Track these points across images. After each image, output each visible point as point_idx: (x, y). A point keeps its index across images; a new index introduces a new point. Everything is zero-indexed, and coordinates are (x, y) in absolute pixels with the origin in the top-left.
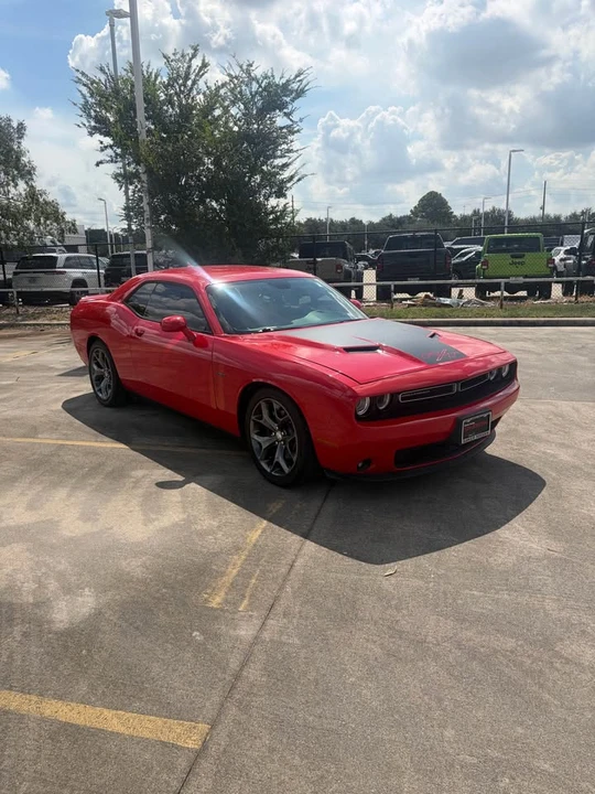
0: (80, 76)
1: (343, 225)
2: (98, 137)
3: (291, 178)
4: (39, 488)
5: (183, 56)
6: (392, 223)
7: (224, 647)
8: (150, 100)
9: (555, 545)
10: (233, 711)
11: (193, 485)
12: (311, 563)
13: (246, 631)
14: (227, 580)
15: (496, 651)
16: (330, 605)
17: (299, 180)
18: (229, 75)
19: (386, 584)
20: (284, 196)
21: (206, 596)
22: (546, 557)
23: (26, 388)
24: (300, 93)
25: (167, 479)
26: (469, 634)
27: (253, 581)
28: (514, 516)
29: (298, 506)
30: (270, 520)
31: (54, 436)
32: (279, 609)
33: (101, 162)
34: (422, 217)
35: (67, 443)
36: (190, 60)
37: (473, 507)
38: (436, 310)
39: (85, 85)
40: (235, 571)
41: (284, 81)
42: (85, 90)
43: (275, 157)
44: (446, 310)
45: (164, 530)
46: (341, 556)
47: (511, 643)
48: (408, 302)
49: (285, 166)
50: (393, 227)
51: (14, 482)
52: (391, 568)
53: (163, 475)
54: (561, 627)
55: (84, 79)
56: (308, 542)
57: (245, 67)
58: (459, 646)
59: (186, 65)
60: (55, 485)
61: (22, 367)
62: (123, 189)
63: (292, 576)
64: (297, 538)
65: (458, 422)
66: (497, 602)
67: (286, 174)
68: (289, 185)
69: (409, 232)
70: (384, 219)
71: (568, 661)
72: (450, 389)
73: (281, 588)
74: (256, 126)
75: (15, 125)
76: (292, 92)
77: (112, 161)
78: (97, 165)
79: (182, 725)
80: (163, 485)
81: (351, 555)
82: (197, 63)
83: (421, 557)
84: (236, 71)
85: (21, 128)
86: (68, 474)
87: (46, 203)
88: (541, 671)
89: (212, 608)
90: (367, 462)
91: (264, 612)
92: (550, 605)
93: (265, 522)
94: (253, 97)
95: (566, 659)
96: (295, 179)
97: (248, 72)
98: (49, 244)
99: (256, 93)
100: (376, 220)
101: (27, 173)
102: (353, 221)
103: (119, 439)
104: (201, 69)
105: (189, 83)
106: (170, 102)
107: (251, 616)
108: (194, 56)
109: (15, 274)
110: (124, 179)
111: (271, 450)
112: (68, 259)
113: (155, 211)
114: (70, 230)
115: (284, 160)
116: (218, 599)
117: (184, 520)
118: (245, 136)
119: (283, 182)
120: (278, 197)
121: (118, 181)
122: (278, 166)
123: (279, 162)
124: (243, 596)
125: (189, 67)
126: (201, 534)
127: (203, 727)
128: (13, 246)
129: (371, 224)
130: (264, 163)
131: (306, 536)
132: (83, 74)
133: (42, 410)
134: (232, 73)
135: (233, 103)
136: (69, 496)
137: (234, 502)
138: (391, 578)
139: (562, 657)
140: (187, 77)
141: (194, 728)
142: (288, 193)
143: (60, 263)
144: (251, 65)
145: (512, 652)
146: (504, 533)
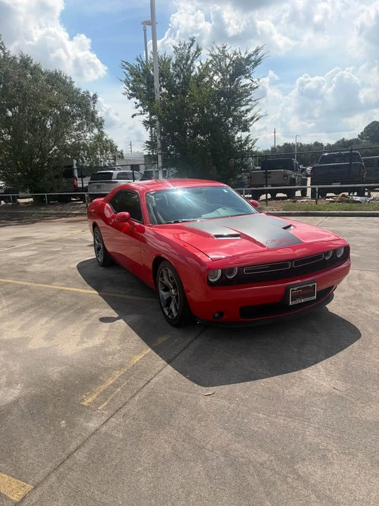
0: (124, 64)
1: (309, 147)
2: (134, 99)
3: (252, 118)
4: (34, 316)
5: (185, 45)
6: (343, 144)
7: (74, 434)
8: (164, 75)
9: (341, 385)
10: (53, 478)
11: (121, 321)
12: (161, 382)
13: (92, 425)
14: (103, 387)
15: (250, 462)
16: (157, 412)
17: (258, 119)
18: (212, 55)
19: (202, 402)
20: (248, 130)
21: (84, 396)
22: (330, 394)
23: (65, 253)
24: (257, 63)
25: (107, 315)
26: (239, 446)
27: (119, 390)
28: (322, 360)
29: (176, 340)
30: (153, 349)
31: (62, 284)
32: (123, 411)
33: (135, 115)
34: (367, 139)
35: (67, 289)
36: (190, 47)
37: (296, 350)
38: (348, 205)
39: (126, 69)
40: (111, 382)
41: (247, 55)
42: (127, 72)
43: (241, 106)
44: (354, 205)
45: (87, 350)
46: (184, 378)
47: (264, 457)
48: (330, 199)
49: (248, 111)
50: (345, 147)
51: (22, 311)
52: (212, 390)
53: (107, 312)
54: (309, 450)
55: (127, 66)
56: (169, 366)
57: (221, 49)
58: (226, 454)
59: (187, 51)
60: (43, 315)
61: (71, 240)
62: (149, 130)
63: (144, 389)
64: (163, 362)
65: (287, 289)
66: (272, 424)
67: (249, 116)
68: (251, 123)
69: (336, 151)
70: (338, 142)
71: (299, 477)
72: (286, 265)
73: (134, 396)
74: (229, 86)
75: (91, 95)
76: (251, 62)
77: (141, 114)
78: (133, 117)
79: (18, 484)
80: (104, 320)
81: (190, 379)
82: (193, 50)
83: (238, 384)
84: (217, 52)
85: (95, 97)
86: (55, 308)
87: (107, 141)
88: (274, 483)
89: (83, 405)
90: (221, 314)
91: (113, 412)
92: (310, 432)
93: (150, 349)
94: (227, 67)
95: (299, 476)
96: (255, 119)
97: (223, 52)
98: (107, 165)
99: (229, 65)
100: (333, 142)
101: (99, 124)
102: (316, 144)
103: (96, 288)
104: (196, 53)
105: (189, 62)
106: (178, 76)
107: (103, 414)
108: (192, 45)
109: (90, 183)
110: (150, 124)
111: (169, 301)
112: (119, 174)
113: (164, 144)
114: (119, 157)
115: (248, 107)
116: (90, 400)
117: (102, 344)
118: (221, 93)
119: (246, 121)
120: (243, 131)
121: (146, 126)
122: (243, 111)
123: (243, 108)
124: (107, 399)
125: (189, 52)
126: (106, 355)
127: (29, 487)
128: (86, 167)
129: (329, 145)
130: (234, 110)
131: (169, 362)
132: (127, 63)
133: (65, 267)
134: (214, 54)
135: (216, 73)
136: (47, 322)
137: (138, 334)
138: (209, 398)
139: (297, 473)
140: (188, 59)
141: (24, 487)
142: (250, 128)
143: (114, 176)
144: (225, 47)
145: (261, 464)
146: (308, 373)
